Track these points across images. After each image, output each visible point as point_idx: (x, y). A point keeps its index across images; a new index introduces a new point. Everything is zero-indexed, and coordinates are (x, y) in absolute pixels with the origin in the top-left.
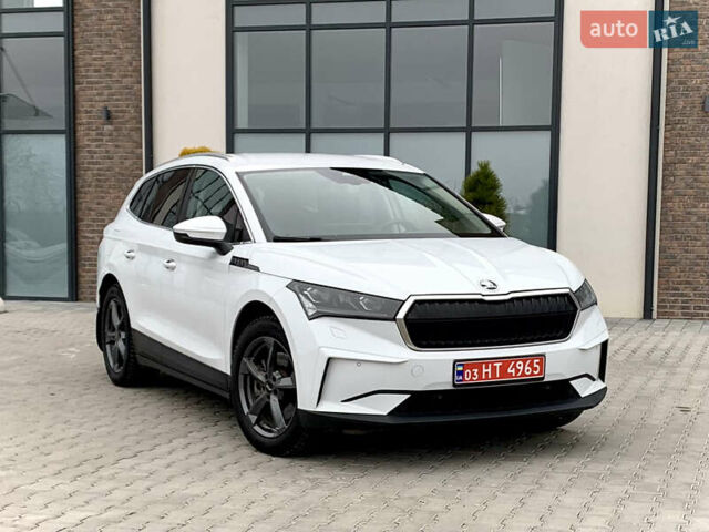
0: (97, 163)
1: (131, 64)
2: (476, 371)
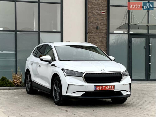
2: (99, 88)
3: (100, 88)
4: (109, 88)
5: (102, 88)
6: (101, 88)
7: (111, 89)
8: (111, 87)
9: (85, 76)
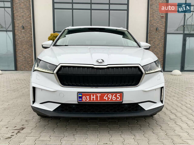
0: (21, 39)
1: (28, 16)
2: (88, 97)
3: (90, 98)
4: (111, 97)
5: (95, 97)
6: (92, 97)
7: (116, 100)
8: (116, 96)
9: (60, 72)
